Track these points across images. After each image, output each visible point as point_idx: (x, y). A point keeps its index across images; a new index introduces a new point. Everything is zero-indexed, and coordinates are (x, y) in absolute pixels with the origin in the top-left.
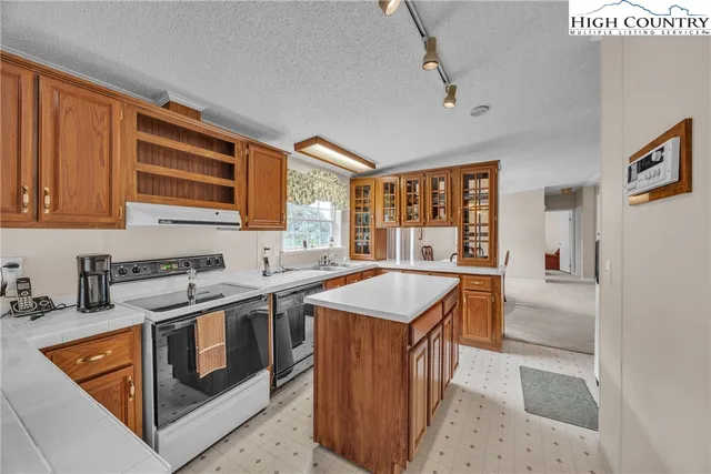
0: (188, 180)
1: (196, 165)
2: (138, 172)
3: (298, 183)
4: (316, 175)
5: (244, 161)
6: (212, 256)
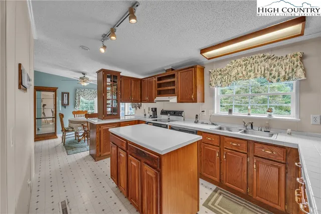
2: (157, 90)
4: (234, 64)
5: (178, 78)
6: (179, 111)
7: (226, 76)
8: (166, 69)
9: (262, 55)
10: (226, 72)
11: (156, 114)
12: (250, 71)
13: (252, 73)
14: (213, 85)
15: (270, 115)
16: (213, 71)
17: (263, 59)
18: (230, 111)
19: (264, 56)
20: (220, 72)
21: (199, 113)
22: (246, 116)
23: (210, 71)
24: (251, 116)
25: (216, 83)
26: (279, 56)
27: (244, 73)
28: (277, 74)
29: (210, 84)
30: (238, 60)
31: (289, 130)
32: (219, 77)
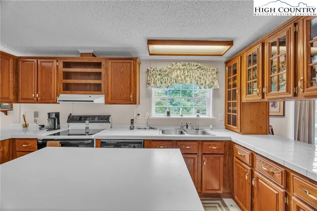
0: (88, 84)
1: (92, 77)
2: (63, 83)
3: (160, 75)
4: (174, 67)
5: (107, 69)
6: (104, 116)
7: (166, 78)
8: (81, 51)
9: (196, 64)
10: (166, 73)
11: (59, 123)
12: (187, 76)
13: (188, 78)
14: (152, 85)
15: (198, 115)
16: (152, 70)
17: (196, 67)
18: (168, 113)
19: (197, 66)
20: (159, 72)
21: (134, 116)
22: (179, 117)
23: (149, 68)
24: (184, 117)
25: (155, 83)
26: (206, 68)
27: (183, 77)
28: (204, 82)
29: (149, 84)
30: (178, 64)
31: (211, 126)
32: (159, 77)
